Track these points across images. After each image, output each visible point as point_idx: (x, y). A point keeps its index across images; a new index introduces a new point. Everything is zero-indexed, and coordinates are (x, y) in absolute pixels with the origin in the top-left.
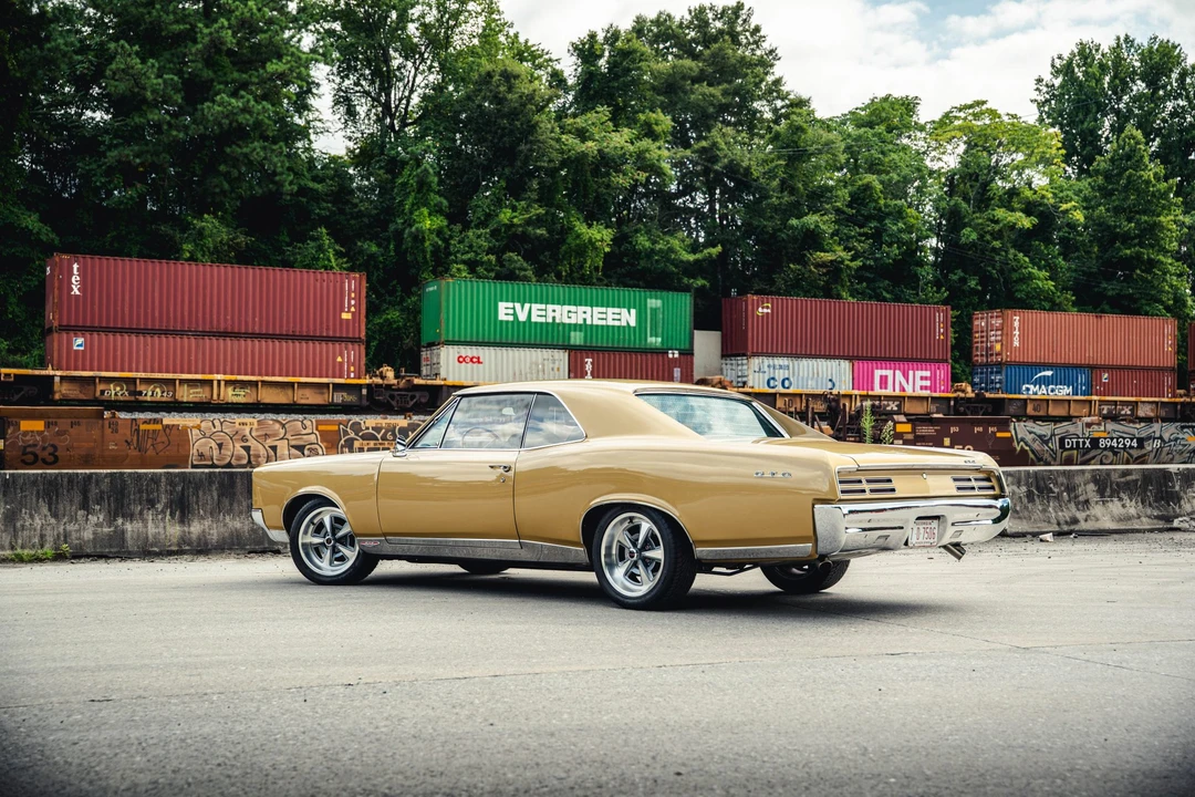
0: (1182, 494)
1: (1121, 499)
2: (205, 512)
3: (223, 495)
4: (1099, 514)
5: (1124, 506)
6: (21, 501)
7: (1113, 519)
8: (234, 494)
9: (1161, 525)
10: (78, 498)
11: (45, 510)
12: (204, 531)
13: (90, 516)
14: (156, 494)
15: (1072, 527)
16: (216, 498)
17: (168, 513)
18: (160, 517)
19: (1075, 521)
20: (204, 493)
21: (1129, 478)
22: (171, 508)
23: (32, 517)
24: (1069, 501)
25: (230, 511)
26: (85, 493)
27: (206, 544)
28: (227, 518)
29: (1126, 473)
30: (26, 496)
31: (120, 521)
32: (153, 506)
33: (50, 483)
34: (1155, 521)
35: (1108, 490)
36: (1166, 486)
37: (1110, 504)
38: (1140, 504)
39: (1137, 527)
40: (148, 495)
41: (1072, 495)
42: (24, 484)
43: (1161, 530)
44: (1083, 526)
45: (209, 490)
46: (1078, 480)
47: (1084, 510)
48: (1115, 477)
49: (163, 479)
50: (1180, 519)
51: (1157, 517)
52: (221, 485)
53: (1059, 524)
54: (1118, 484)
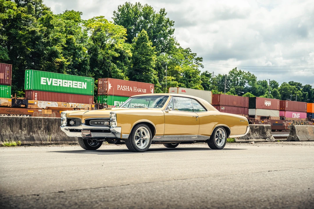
0: (266, 132)
2: (55, 131)
4: (252, 137)
5: (256, 135)
6: (2, 126)
7: (255, 139)
9: (264, 140)
10: (19, 126)
11: (9, 129)
12: (55, 137)
13: (22, 132)
14: (41, 125)
17: (44, 131)
18: (42, 132)
21: (257, 128)
22: (45, 130)
23: (5, 131)
26: (21, 124)
29: (256, 126)
30: (3, 124)
31: (31, 133)
32: (40, 129)
33: (10, 120)
35: (253, 131)
38: (259, 135)
39: (260, 141)
40: (39, 125)
42: (3, 120)
43: (265, 142)
45: (56, 124)
47: (249, 136)
48: (254, 127)
49: (43, 120)
50: (267, 139)
51: (263, 138)
54: (255, 129)
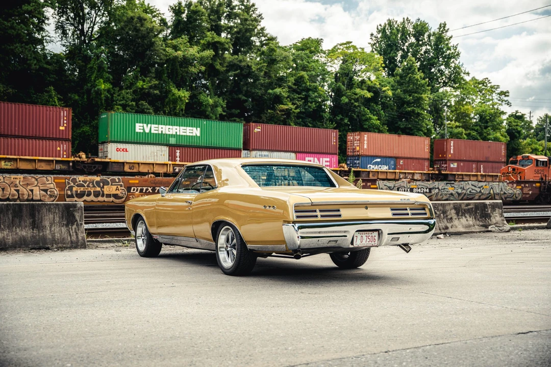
0: (491, 214)
1: (466, 217)
2: (4, 226)
3: (15, 217)
4: (457, 224)
5: (467, 220)
7: (463, 227)
8: (22, 216)
9: (483, 229)
12: (4, 237)
15: (446, 231)
16: (11, 218)
19: (447, 228)
20: (4, 216)
21: (469, 207)
24: (444, 218)
25: (19, 226)
27: (5, 244)
28: (18, 230)
29: (468, 205)
34: (481, 227)
35: (460, 213)
36: (485, 211)
37: (461, 220)
38: (474, 219)
39: (474, 230)
41: (445, 215)
43: (484, 232)
44: (451, 230)
45: (7, 214)
46: (448, 208)
47: (450, 223)
48: (463, 207)
50: (491, 226)
51: (482, 226)
52: (14, 211)
53: (440, 229)
54: (464, 210)
